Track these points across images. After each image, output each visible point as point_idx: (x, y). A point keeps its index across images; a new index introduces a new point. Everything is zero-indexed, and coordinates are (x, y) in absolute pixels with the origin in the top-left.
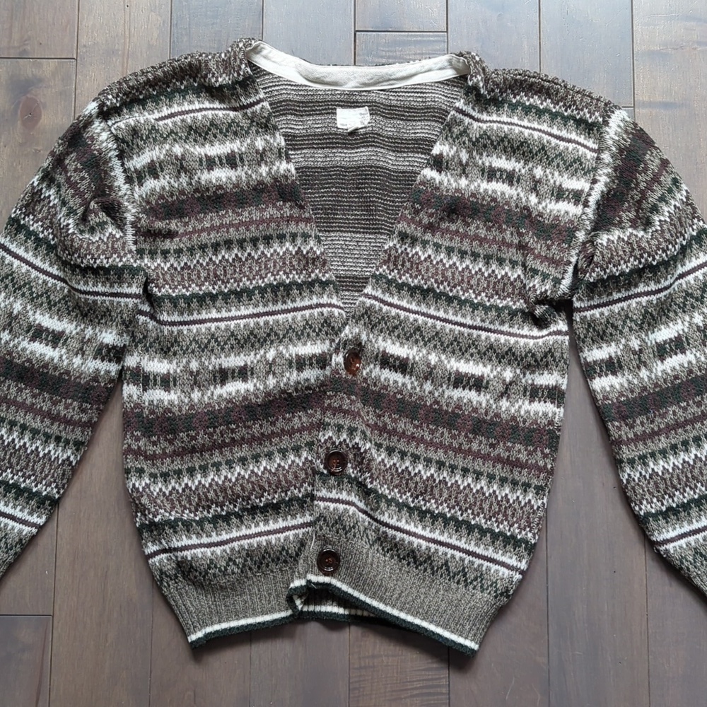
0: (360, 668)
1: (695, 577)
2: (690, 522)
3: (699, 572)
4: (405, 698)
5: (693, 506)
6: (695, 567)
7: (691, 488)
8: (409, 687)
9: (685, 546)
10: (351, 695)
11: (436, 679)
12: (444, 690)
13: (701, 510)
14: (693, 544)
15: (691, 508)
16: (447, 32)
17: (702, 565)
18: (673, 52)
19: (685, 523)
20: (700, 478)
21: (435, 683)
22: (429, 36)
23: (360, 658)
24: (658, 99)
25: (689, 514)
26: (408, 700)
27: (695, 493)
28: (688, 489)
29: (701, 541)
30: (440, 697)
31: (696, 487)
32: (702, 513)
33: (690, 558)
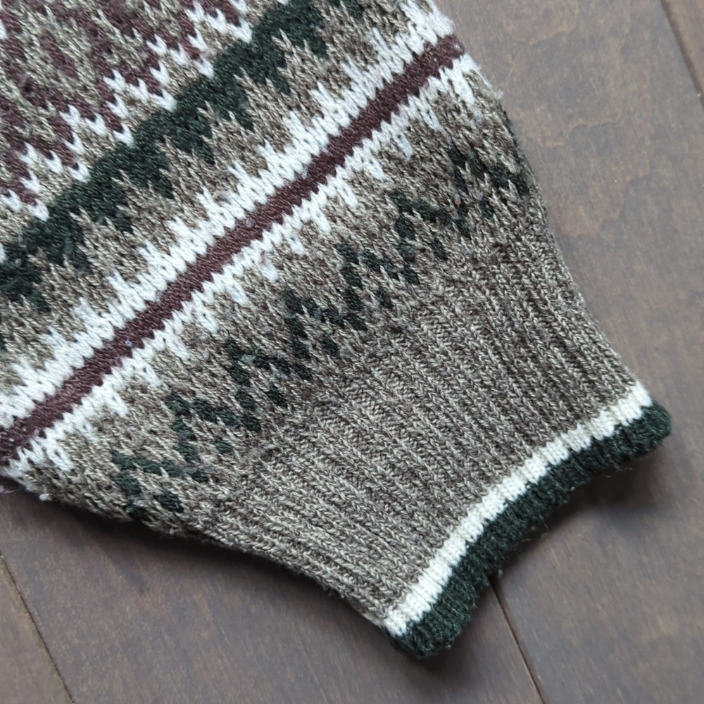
1: (214, 520)
2: (102, 297)
3: (224, 492)
5: (84, 218)
6: (199, 477)
7: (44, 148)
9: (121, 408)
13: (125, 224)
14: (153, 380)
15: (78, 234)
17: (226, 449)
19: (83, 309)
20: (65, 84)
25: (82, 263)
27: (69, 160)
28: (31, 157)
29: (183, 352)
31: (63, 129)
32: (138, 234)
33: (166, 449)
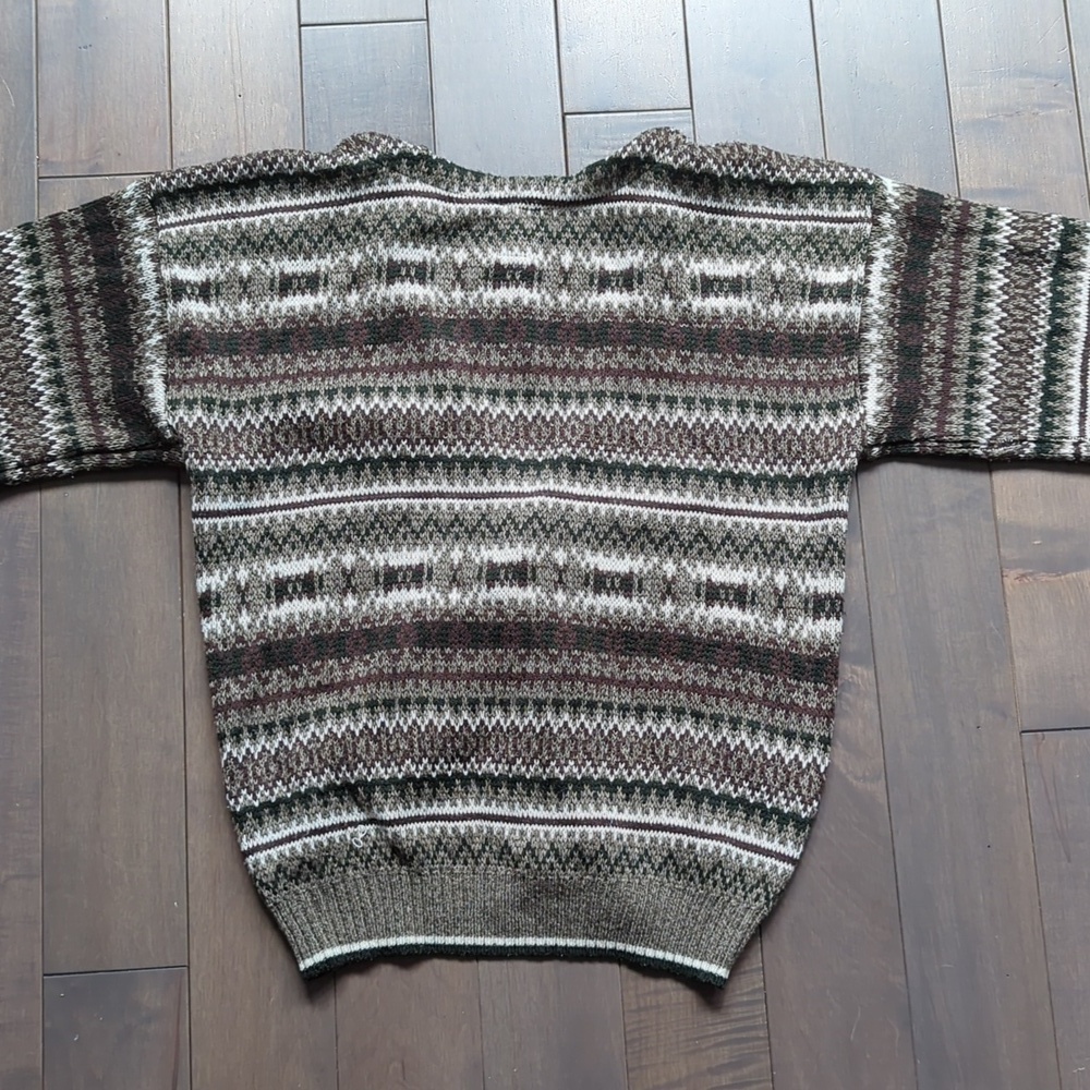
0: (639, 1010)
4: (708, 1048)
8: (711, 1033)
10: (629, 1050)
11: (748, 1018)
12: (762, 1033)
16: (692, 108)
18: (1007, 119)
21: (749, 1023)
22: (667, 116)
23: (637, 996)
24: (993, 185)
26: (712, 1052)
30: (756, 1043)
